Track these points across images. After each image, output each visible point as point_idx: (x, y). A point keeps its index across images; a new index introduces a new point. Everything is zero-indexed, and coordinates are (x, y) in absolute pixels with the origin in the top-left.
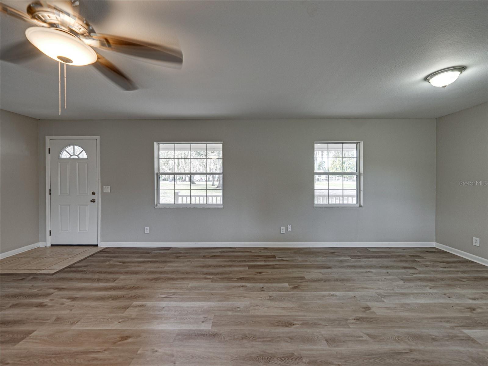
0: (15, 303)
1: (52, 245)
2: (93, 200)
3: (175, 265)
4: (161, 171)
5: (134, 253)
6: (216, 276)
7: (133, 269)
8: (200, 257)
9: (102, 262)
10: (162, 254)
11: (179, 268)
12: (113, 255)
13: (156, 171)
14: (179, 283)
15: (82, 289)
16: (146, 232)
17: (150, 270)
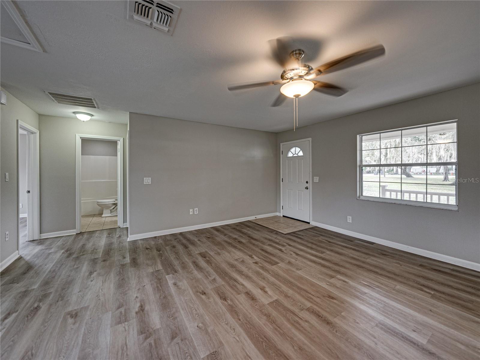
0: (270, 244)
1: (283, 216)
2: (307, 187)
3: (379, 261)
4: (364, 163)
5: (337, 237)
6: (441, 295)
7: (337, 250)
8: (414, 264)
9: (313, 236)
10: (365, 246)
11: (385, 266)
12: (321, 233)
13: (358, 163)
14: (384, 279)
15: (301, 250)
16: (348, 221)
17: (352, 256)
